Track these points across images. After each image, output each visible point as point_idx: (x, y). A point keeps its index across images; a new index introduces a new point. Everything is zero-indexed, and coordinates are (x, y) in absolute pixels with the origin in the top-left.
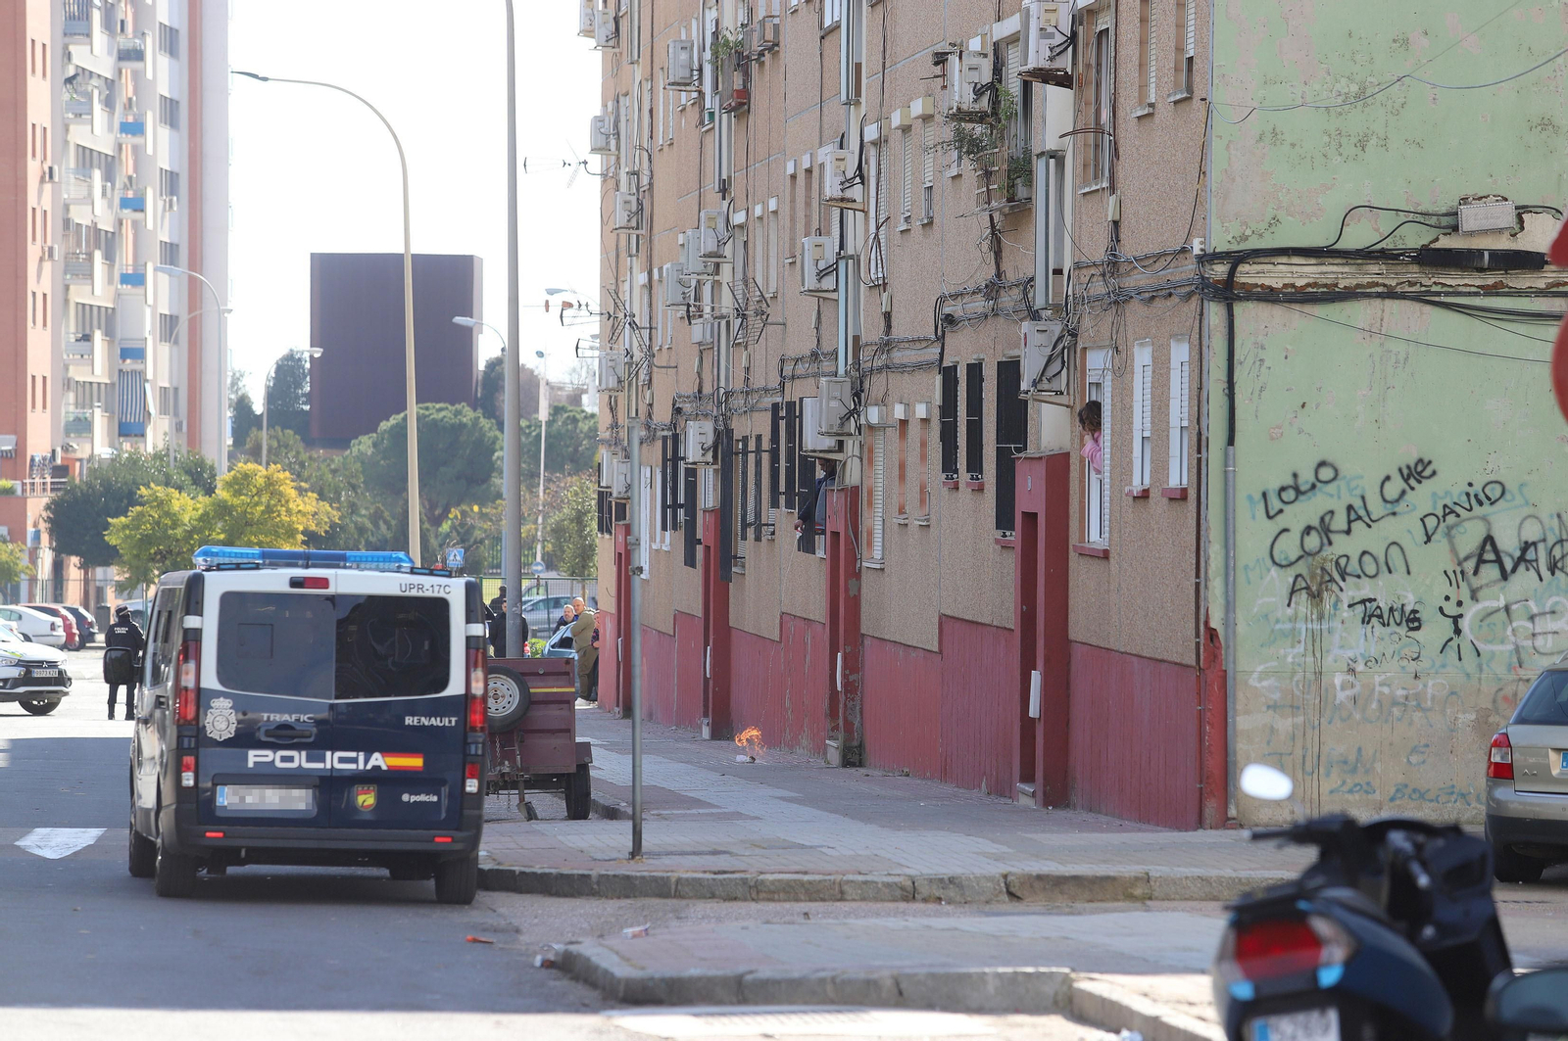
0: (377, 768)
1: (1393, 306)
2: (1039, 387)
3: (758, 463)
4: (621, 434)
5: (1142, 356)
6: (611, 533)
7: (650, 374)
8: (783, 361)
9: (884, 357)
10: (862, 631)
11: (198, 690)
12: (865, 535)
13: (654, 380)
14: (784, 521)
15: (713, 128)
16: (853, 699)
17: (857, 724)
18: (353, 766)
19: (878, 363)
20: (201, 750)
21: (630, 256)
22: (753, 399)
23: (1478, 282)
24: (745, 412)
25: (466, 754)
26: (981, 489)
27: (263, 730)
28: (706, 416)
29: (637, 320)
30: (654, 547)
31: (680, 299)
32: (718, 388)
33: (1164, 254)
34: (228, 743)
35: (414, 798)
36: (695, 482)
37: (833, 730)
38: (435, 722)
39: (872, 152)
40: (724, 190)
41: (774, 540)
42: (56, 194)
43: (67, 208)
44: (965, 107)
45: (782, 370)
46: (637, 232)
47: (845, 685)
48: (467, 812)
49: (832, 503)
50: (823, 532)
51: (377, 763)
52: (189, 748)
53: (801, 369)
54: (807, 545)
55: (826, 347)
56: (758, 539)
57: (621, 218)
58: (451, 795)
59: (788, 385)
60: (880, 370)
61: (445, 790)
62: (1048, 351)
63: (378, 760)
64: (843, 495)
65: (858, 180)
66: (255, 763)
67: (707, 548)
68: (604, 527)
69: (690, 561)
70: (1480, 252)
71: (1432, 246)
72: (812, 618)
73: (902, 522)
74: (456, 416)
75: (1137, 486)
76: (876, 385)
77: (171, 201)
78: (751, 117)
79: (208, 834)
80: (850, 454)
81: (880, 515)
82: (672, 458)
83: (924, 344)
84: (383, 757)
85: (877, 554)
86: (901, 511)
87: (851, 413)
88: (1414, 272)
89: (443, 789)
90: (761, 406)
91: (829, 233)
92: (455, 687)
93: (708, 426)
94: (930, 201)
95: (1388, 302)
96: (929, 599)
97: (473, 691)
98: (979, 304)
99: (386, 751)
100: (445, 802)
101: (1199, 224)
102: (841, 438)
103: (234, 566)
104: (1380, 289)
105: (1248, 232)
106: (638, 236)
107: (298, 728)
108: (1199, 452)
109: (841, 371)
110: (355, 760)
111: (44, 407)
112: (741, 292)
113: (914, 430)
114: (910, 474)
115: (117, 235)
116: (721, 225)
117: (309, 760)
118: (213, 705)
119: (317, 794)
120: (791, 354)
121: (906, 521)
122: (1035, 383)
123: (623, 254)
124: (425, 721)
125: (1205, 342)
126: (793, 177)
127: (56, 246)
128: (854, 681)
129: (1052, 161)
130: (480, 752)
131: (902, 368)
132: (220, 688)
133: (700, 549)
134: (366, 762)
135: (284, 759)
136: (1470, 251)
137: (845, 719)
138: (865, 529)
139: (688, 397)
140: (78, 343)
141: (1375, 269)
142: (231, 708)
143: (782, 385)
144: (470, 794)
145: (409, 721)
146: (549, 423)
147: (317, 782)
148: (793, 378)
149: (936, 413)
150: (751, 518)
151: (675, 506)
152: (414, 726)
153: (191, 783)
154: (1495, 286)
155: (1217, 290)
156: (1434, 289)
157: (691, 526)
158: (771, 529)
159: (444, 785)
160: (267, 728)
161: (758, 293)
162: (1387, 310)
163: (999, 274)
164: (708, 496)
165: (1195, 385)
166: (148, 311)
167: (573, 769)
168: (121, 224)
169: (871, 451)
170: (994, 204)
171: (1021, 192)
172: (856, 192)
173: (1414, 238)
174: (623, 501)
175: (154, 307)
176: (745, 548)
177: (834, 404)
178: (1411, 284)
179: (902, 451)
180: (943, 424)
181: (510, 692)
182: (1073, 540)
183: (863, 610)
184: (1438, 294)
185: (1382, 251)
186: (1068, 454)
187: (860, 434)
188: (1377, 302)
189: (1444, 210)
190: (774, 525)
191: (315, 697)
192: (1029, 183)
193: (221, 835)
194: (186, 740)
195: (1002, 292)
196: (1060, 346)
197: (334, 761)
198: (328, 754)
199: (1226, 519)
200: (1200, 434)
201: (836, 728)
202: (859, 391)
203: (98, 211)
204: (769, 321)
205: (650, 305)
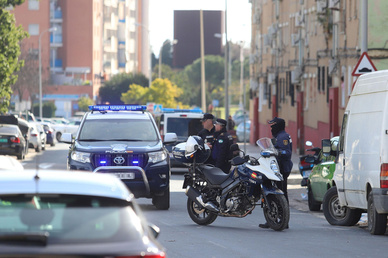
3: (284, 85)
8: (289, 61)
9: (308, 62)
10: (304, 124)
14: (288, 98)
15: (275, 3)
21: (257, 30)
22: (283, 69)
24: (282, 72)
26: (324, 94)
28: (273, 72)
30: (262, 103)
32: (276, 66)
33: (352, 49)
36: (271, 88)
39: (306, 16)
40: (278, 18)
41: (287, 103)
44: (320, 12)
47: (300, 137)
53: (293, 63)
54: (293, 104)
55: (297, 59)
56: (284, 102)
60: (307, 66)
62: (334, 66)
64: (300, 94)
65: (303, 22)
67: (273, 104)
68: (251, 98)
69: (270, 107)
72: (294, 122)
78: (283, 2)
80: (302, 84)
81: (307, 98)
82: (266, 82)
83: (315, 61)
85: (307, 107)
86: (311, 98)
87: (301, 75)
90: (285, 71)
91: (298, 33)
93: (274, 75)
94: (316, 29)
98: (324, 54)
101: (358, 44)
106: (259, 26)
109: (300, 65)
113: (313, 80)
114: (313, 89)
115: (117, 8)
116: (276, 27)
122: (332, 73)
126: (291, 18)
129: (336, 26)
131: (311, 66)
137: (300, 144)
138: (304, 102)
139: (270, 67)
140: (107, 41)
143: (289, 67)
148: (291, 65)
149: (317, 76)
150: (282, 97)
151: (266, 94)
157: (270, 99)
158: (286, 100)
163: (327, 48)
164: (274, 92)
168: (118, 5)
169: (306, 84)
170: (325, 33)
171: (331, 31)
172: (303, 25)
174: (255, 92)
175: (128, 30)
177: (298, 73)
179: (311, 84)
180: (318, 79)
182: (339, 106)
183: (304, 119)
186: (338, 87)
187: (303, 80)
195: (328, 52)
201: (298, 147)
202: (303, 70)
203: (113, 2)
204: (286, 52)
205: (261, 43)
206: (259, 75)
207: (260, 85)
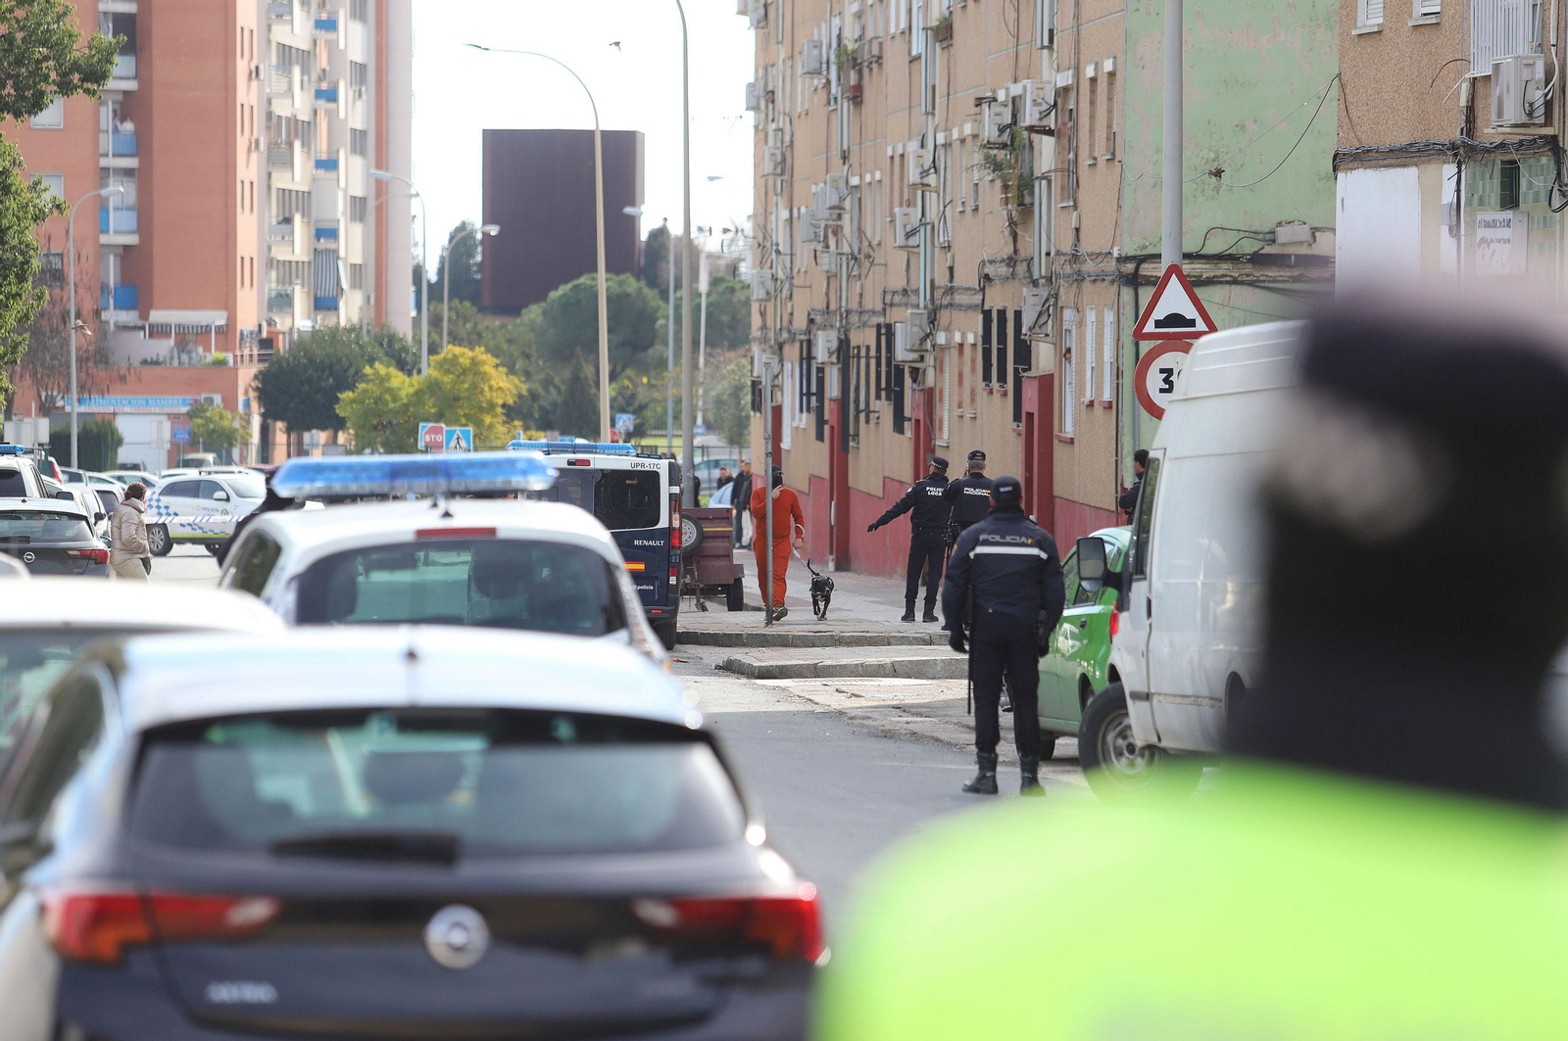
1: (1236, 289)
2: (1033, 331)
3: (868, 366)
4: (769, 334)
5: (1091, 316)
6: (761, 412)
7: (791, 290)
8: (885, 292)
9: (949, 297)
12: (937, 422)
13: (794, 296)
14: (884, 408)
15: (836, 109)
19: (945, 302)
21: (776, 195)
22: (865, 317)
23: (1289, 274)
24: (859, 327)
25: (669, 562)
26: (1005, 394)
28: (832, 326)
29: (781, 248)
30: (794, 425)
31: (813, 236)
32: (840, 305)
33: (1099, 254)
35: (639, 588)
36: (823, 377)
38: (652, 543)
39: (941, 152)
40: (845, 157)
41: (878, 423)
42: (260, 90)
43: (269, 102)
44: (992, 140)
45: (884, 298)
46: (783, 177)
48: (670, 596)
49: (915, 399)
50: (910, 421)
53: (897, 299)
54: (899, 428)
55: (913, 286)
56: (867, 421)
57: (768, 167)
58: (660, 587)
59: (888, 311)
60: (946, 306)
62: (1039, 309)
64: (922, 393)
65: (932, 170)
67: (832, 427)
68: (756, 408)
69: (820, 437)
70: (1289, 256)
71: (1260, 252)
72: (903, 479)
73: (960, 414)
74: (620, 286)
75: (1088, 397)
76: (944, 316)
77: (360, 91)
78: (863, 107)
80: (928, 364)
81: (947, 408)
82: (807, 357)
83: (973, 292)
85: (946, 435)
86: (960, 406)
87: (928, 336)
88: (1249, 269)
89: (656, 582)
90: (870, 323)
91: (915, 206)
92: (663, 523)
93: (834, 336)
94: (976, 191)
95: (1233, 287)
97: (674, 525)
98: (1003, 270)
100: (657, 590)
101: (1118, 238)
102: (921, 353)
104: (1228, 279)
105: (1147, 244)
106: (782, 181)
108: (1118, 379)
109: (922, 305)
111: (252, 284)
112: (856, 238)
113: (967, 350)
114: (965, 381)
115: (313, 124)
116: (842, 185)
120: (890, 287)
121: (962, 414)
122: (1030, 329)
123: (771, 193)
124: (645, 543)
125: (1121, 312)
126: (892, 158)
127: (261, 138)
129: (1044, 182)
131: (960, 307)
133: (827, 428)
136: (1283, 255)
138: (937, 419)
139: (819, 311)
140: (280, 226)
141: (1224, 266)
143: (884, 310)
144: (672, 585)
145: (636, 542)
146: (708, 295)
149: (980, 340)
150: (862, 406)
151: (810, 394)
152: (639, 546)
154: (1298, 276)
155: (1128, 279)
156: (1261, 278)
157: (820, 410)
158: (877, 415)
159: (657, 580)
161: (868, 244)
162: (1233, 293)
163: (1016, 251)
164: (833, 389)
165: (1116, 338)
166: (341, 195)
167: (732, 581)
168: (315, 112)
169: (942, 362)
170: (1010, 206)
171: (1027, 200)
172: (932, 179)
173: (1249, 247)
175: (346, 190)
176: (860, 428)
177: (916, 329)
178: (1248, 275)
179: (960, 364)
180: (984, 348)
181: (693, 530)
182: (1056, 431)
184: (1264, 281)
185: (1230, 255)
186: (1053, 375)
187: (934, 351)
188: (1227, 287)
189: (1267, 230)
190: (878, 412)
192: (1032, 194)
195: (1018, 263)
196: (1047, 305)
199: (1134, 421)
200: (1118, 368)
202: (933, 320)
203: (298, 104)
204: (875, 262)
205: (791, 236)
206: (785, 335)
207: (788, 366)
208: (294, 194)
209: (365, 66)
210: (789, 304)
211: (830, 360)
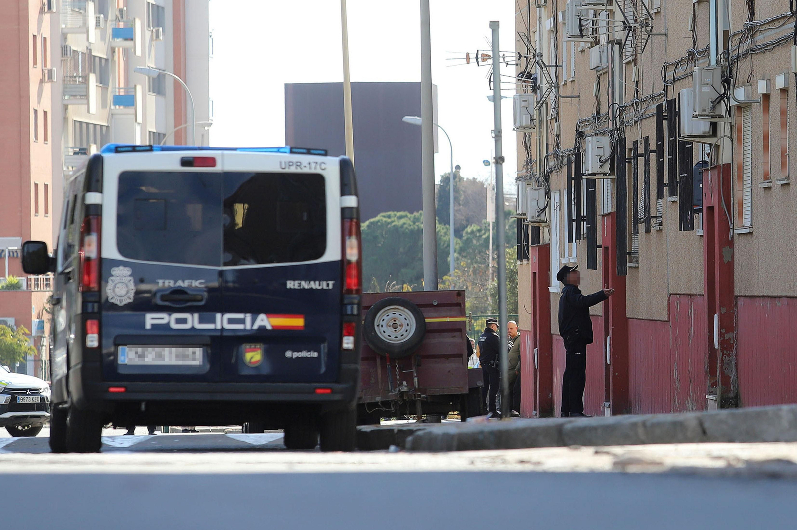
0: (262, 329)
3: (647, 163)
4: (535, 168)
6: (528, 259)
7: (557, 108)
8: (666, 68)
9: (749, 41)
10: (737, 293)
11: (100, 260)
12: (736, 206)
13: (561, 114)
14: (668, 208)
16: (729, 356)
17: (733, 377)
18: (240, 326)
19: (744, 48)
20: (104, 313)
21: (539, 7)
22: (641, 109)
24: (635, 122)
25: (343, 315)
27: (159, 295)
29: (545, 59)
32: (613, 104)
34: (128, 307)
35: (296, 355)
36: (595, 192)
37: (712, 386)
38: (315, 285)
41: (661, 230)
42: (54, 24)
43: (64, 37)
45: (665, 77)
47: (722, 342)
48: (345, 366)
49: (708, 182)
50: (701, 211)
51: (262, 323)
52: (93, 312)
53: (681, 72)
54: (686, 224)
55: (701, 46)
56: (648, 231)
58: (330, 354)
59: (670, 88)
60: (745, 55)
61: (324, 347)
63: (264, 321)
64: (716, 172)
66: (153, 325)
67: (606, 249)
68: (522, 255)
69: (592, 264)
72: (695, 293)
73: (766, 185)
74: (414, 223)
76: (743, 69)
77: (158, 32)
79: (112, 390)
80: (722, 135)
81: (749, 186)
83: (781, 22)
84: (268, 317)
86: (766, 177)
87: (722, 97)
89: (322, 345)
90: (648, 113)
92: (332, 254)
93: (606, 141)
96: (791, 250)
97: (348, 257)
99: (271, 311)
100: (324, 359)
102: (714, 120)
103: (130, 149)
107: (190, 292)
109: (713, 62)
110: (242, 321)
111: (46, 212)
112: (631, 14)
113: (775, 102)
114: (774, 143)
115: (110, 61)
117: (201, 321)
118: (113, 273)
119: (209, 351)
120: (672, 60)
121: (770, 185)
123: (534, 7)
124: (305, 285)
127: (55, 69)
128: (730, 339)
130: (355, 312)
131: (765, 48)
132: (119, 257)
133: (599, 252)
134: (253, 321)
135: (179, 321)
137: (722, 373)
138: (736, 202)
139: (589, 121)
140: (76, 156)
142: (130, 276)
143: (666, 88)
144: (347, 350)
145: (291, 284)
147: (208, 341)
148: (674, 81)
150: (641, 214)
151: (580, 219)
152: (295, 289)
153: (95, 344)
157: (592, 231)
158: (659, 219)
159: (323, 342)
160: (162, 293)
161: (645, 11)
164: (606, 203)
166: (138, 128)
168: (113, 51)
169: (740, 130)
174: (537, 225)
175: (144, 125)
176: (639, 242)
177: (706, 89)
179: (765, 123)
181: (408, 321)
183: (736, 274)
187: (730, 116)
190: (661, 217)
191: (206, 264)
193: (122, 390)
194: (90, 305)
197: (223, 321)
198: (218, 315)
201: (714, 385)
202: (727, 80)
203: (92, 39)
204: (654, 31)
205: (556, 46)
206: (552, 163)
207: (555, 197)
208: (91, 127)
209: (163, 8)
210: (556, 125)
211: (602, 170)
